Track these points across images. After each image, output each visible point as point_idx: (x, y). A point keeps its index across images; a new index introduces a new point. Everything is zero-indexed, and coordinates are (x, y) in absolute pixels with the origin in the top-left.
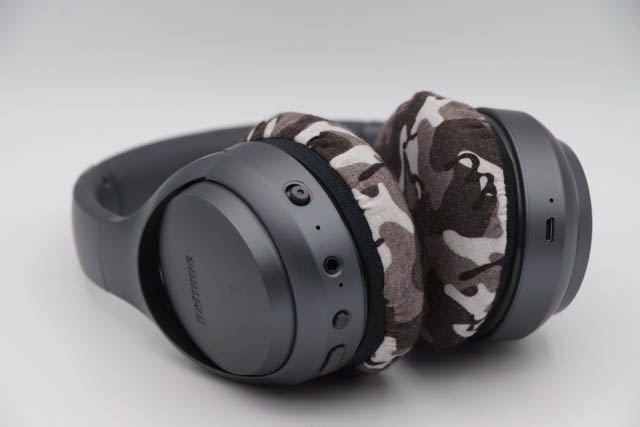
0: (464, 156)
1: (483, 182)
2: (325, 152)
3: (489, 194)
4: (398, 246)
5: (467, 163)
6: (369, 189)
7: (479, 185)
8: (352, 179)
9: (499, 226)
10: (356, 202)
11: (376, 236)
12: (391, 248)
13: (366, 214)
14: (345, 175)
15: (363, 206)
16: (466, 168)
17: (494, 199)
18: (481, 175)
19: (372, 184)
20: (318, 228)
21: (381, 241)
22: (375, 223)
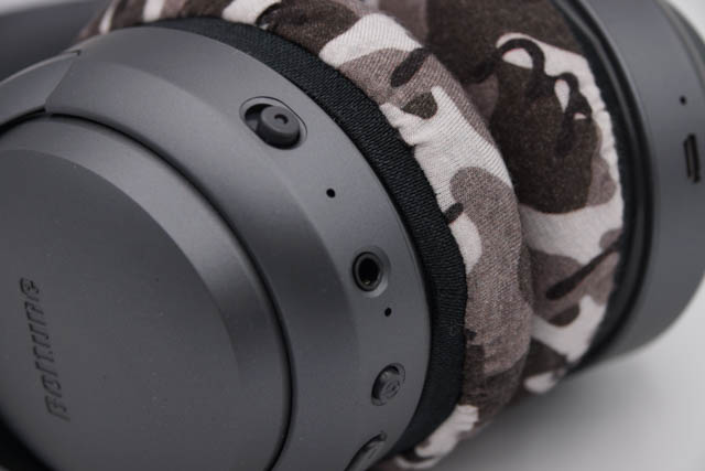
0: (511, 45)
1: (562, 91)
2: (305, 33)
3: (579, 116)
4: (491, 217)
5: (519, 58)
6: (416, 100)
7: (556, 100)
8: (378, 84)
9: (607, 177)
10: (396, 131)
11: (445, 201)
12: (478, 223)
13: (420, 155)
14: (359, 76)
15: (410, 139)
16: (523, 70)
17: (590, 123)
18: (554, 79)
19: (420, 91)
20: (331, 193)
21: (456, 210)
22: (440, 172)
